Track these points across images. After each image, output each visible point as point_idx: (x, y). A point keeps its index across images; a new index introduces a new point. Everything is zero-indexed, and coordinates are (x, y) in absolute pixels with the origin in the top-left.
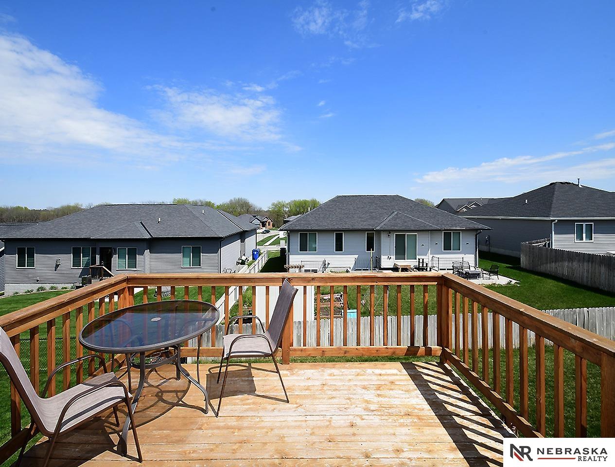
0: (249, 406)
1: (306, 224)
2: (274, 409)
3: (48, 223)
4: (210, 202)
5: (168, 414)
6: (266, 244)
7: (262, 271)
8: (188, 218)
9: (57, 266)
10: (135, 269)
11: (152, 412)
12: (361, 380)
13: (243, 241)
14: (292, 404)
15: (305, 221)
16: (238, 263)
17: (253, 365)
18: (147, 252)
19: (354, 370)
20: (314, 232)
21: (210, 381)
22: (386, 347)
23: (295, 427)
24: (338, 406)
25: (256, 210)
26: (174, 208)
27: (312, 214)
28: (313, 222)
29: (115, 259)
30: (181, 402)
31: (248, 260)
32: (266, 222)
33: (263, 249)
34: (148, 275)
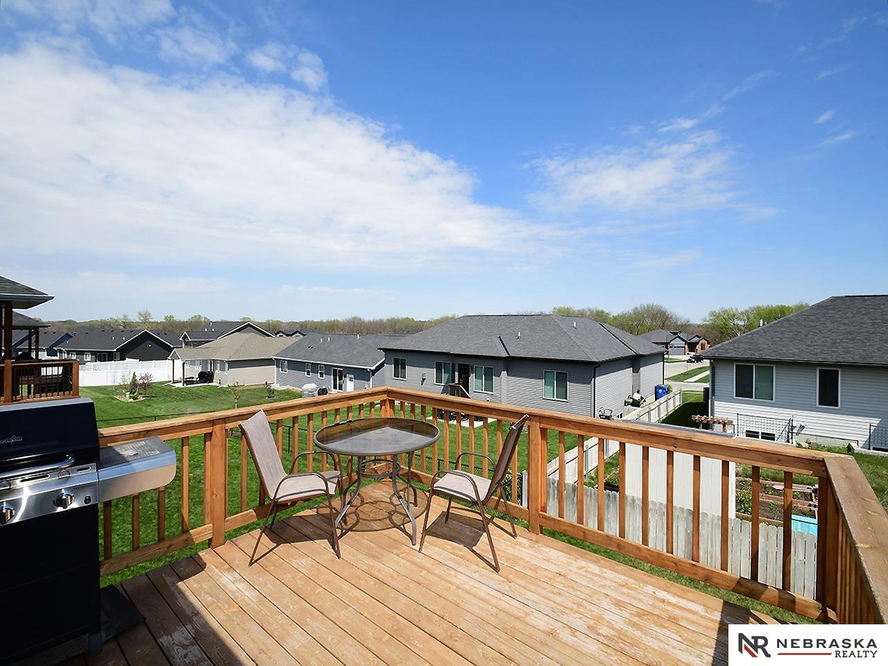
0: (455, 557)
1: (749, 349)
2: (478, 571)
3: (417, 335)
4: (602, 312)
5: (386, 532)
6: (689, 380)
7: (665, 421)
8: (554, 333)
9: (424, 380)
10: (492, 393)
11: (375, 525)
12: (623, 593)
13: (636, 370)
14: (501, 576)
15: (747, 343)
16: (626, 403)
17: (495, 520)
18: (504, 373)
19: (624, 577)
20: (767, 365)
21: (441, 518)
22: (694, 562)
23: (481, 599)
24: (555, 605)
25: (679, 323)
26: (537, 320)
27: (765, 332)
28: (766, 346)
29: (472, 377)
30: (402, 527)
31: (645, 401)
32: (697, 343)
33: (676, 386)
34: (504, 405)
